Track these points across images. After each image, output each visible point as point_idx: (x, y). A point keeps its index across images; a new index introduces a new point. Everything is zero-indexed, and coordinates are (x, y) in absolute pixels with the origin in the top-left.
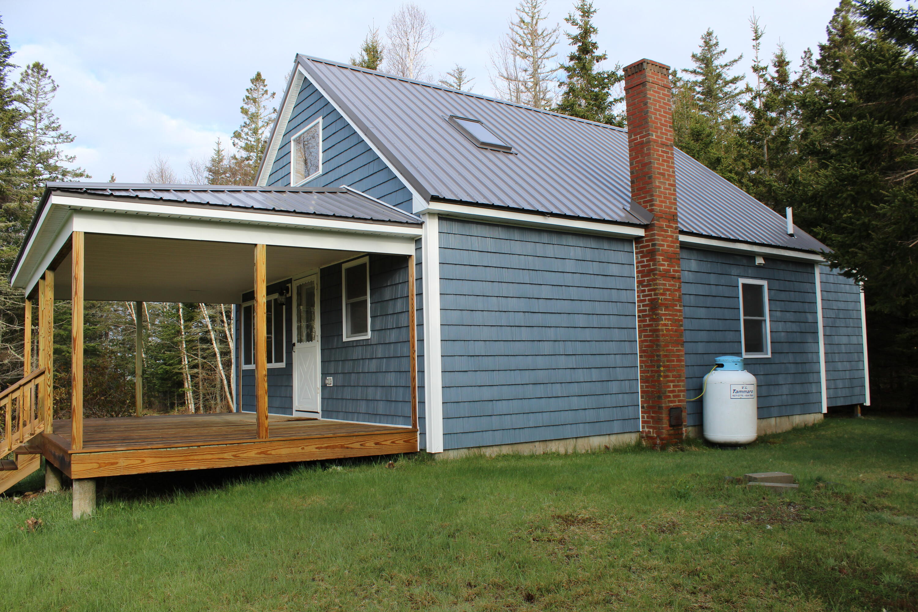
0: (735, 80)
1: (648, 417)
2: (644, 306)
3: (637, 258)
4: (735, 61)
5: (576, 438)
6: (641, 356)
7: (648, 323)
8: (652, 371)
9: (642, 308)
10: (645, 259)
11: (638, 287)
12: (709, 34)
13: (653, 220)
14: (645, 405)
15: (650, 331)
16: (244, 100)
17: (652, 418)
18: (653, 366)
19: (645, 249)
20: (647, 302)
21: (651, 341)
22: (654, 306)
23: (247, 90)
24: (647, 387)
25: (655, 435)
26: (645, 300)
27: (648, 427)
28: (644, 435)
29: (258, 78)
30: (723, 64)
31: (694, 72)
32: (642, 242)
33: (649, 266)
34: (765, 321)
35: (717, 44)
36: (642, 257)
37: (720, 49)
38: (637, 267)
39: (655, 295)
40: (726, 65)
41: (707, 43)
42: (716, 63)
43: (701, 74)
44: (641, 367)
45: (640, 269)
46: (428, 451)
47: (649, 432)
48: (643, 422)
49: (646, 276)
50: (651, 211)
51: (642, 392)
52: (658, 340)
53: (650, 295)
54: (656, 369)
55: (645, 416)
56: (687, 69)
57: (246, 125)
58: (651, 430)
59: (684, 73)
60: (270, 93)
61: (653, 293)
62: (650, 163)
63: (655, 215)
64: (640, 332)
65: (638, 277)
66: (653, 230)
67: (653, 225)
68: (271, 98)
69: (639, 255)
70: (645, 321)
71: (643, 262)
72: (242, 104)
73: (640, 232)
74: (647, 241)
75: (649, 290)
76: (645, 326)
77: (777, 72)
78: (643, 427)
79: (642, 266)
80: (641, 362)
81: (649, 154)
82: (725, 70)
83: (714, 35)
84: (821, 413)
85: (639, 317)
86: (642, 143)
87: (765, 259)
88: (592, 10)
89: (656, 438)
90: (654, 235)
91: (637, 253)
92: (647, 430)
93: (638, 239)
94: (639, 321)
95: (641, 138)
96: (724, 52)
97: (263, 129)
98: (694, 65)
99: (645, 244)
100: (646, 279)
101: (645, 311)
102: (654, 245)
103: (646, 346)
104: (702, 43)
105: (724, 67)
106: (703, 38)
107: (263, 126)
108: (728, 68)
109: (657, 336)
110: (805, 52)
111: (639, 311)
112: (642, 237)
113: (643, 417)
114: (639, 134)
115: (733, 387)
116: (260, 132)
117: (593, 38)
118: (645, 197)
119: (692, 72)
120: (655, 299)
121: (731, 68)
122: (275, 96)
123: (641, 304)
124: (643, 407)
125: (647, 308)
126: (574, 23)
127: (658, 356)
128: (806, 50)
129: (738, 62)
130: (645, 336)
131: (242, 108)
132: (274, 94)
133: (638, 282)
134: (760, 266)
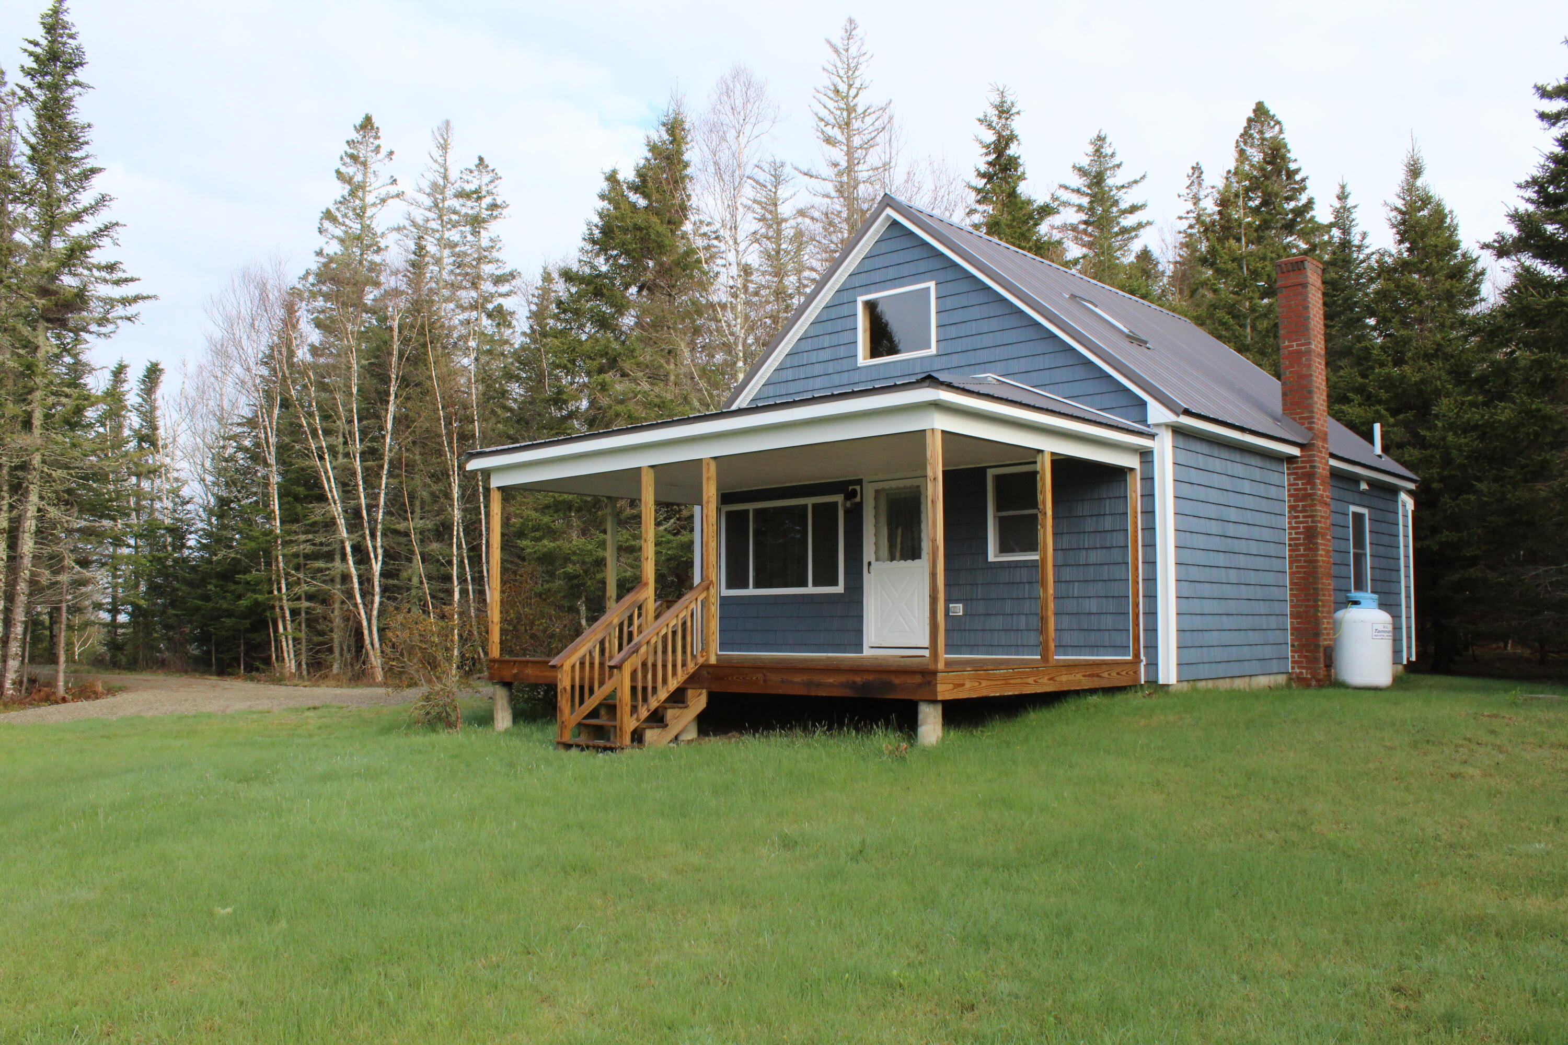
0: (1133, 209)
1: (1299, 657)
2: (1296, 533)
3: (1289, 480)
4: (1136, 182)
5: (1250, 676)
6: (1291, 590)
7: (1302, 552)
8: (1306, 606)
9: (1294, 536)
10: (1300, 482)
11: (1289, 512)
12: (1101, 139)
13: (1312, 439)
14: (1296, 643)
15: (1305, 561)
16: (342, 159)
17: (1306, 657)
18: (1308, 600)
19: (1300, 471)
20: (1301, 530)
21: (1305, 572)
22: (1311, 534)
23: (348, 142)
24: (1298, 623)
25: (1309, 676)
26: (1298, 527)
27: (1299, 668)
28: (1294, 676)
29: (367, 125)
30: (1120, 184)
31: (1078, 191)
32: (1297, 463)
33: (1306, 489)
34: (1365, 555)
35: (1113, 155)
36: (1295, 479)
37: (1116, 161)
38: (1289, 490)
39: (1312, 522)
40: (1123, 187)
41: (1098, 151)
42: (1110, 182)
43: (1087, 195)
44: (1291, 601)
45: (1292, 492)
46: (1161, 682)
47: (1301, 673)
48: (1293, 662)
49: (1301, 501)
50: (1310, 429)
51: (1292, 629)
52: (1316, 572)
53: (1307, 522)
54: (1311, 603)
55: (1296, 655)
56: (1067, 185)
57: (343, 201)
58: (1304, 671)
59: (1062, 190)
60: (384, 151)
61: (1310, 520)
62: (1311, 375)
63: (1315, 434)
64: (1290, 562)
65: (1289, 501)
66: (1312, 450)
67: (1313, 445)
68: (387, 160)
69: (1292, 477)
70: (1299, 550)
71: (1297, 484)
72: (338, 165)
73: (1296, 451)
74: (1302, 462)
75: (1304, 517)
76: (1297, 556)
77: (1220, 213)
78: (1293, 668)
79: (1295, 490)
80: (1291, 595)
81: (1309, 366)
82: (1120, 193)
83: (1108, 140)
84: (1401, 663)
85: (1290, 545)
86: (1299, 352)
87: (1369, 485)
88: (1014, 110)
89: (1310, 679)
90: (1314, 456)
91: (1288, 474)
92: (1298, 671)
93: (1291, 459)
94: (1290, 550)
95: (1297, 345)
96: (1119, 166)
97: (374, 210)
98: (1078, 182)
99: (1300, 465)
100: (1301, 504)
101: (1299, 539)
102: (1312, 467)
103: (1298, 578)
104: (1090, 149)
105: (1119, 188)
106: (1092, 143)
107: (374, 205)
108: (1124, 190)
109: (1315, 567)
110: (1193, 168)
111: (1290, 539)
112: (1296, 457)
113: (1293, 657)
114: (1296, 340)
115: (1375, 627)
116: (369, 213)
117: (1013, 150)
118: (1302, 413)
119: (1073, 191)
120: (1312, 527)
121: (1129, 190)
122: (393, 157)
123: (1293, 532)
124: (1292, 646)
125: (1302, 536)
126: (990, 126)
127: (1314, 589)
128: (1195, 165)
129: (1140, 184)
130: (1297, 567)
131: (338, 172)
132: (391, 153)
133: (1290, 507)
134: (1363, 493)
